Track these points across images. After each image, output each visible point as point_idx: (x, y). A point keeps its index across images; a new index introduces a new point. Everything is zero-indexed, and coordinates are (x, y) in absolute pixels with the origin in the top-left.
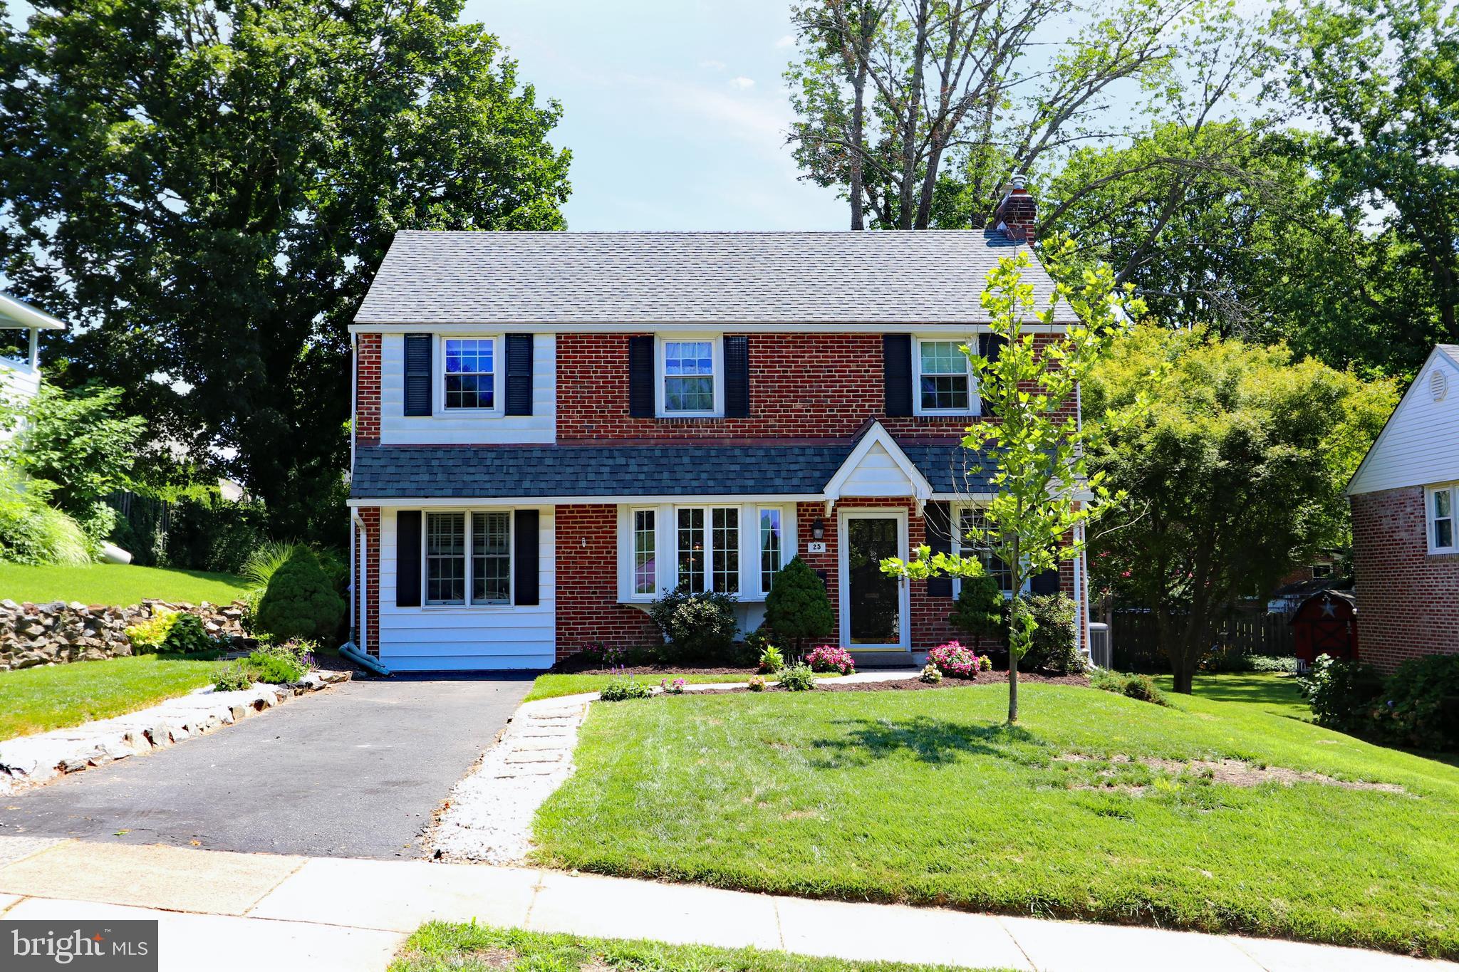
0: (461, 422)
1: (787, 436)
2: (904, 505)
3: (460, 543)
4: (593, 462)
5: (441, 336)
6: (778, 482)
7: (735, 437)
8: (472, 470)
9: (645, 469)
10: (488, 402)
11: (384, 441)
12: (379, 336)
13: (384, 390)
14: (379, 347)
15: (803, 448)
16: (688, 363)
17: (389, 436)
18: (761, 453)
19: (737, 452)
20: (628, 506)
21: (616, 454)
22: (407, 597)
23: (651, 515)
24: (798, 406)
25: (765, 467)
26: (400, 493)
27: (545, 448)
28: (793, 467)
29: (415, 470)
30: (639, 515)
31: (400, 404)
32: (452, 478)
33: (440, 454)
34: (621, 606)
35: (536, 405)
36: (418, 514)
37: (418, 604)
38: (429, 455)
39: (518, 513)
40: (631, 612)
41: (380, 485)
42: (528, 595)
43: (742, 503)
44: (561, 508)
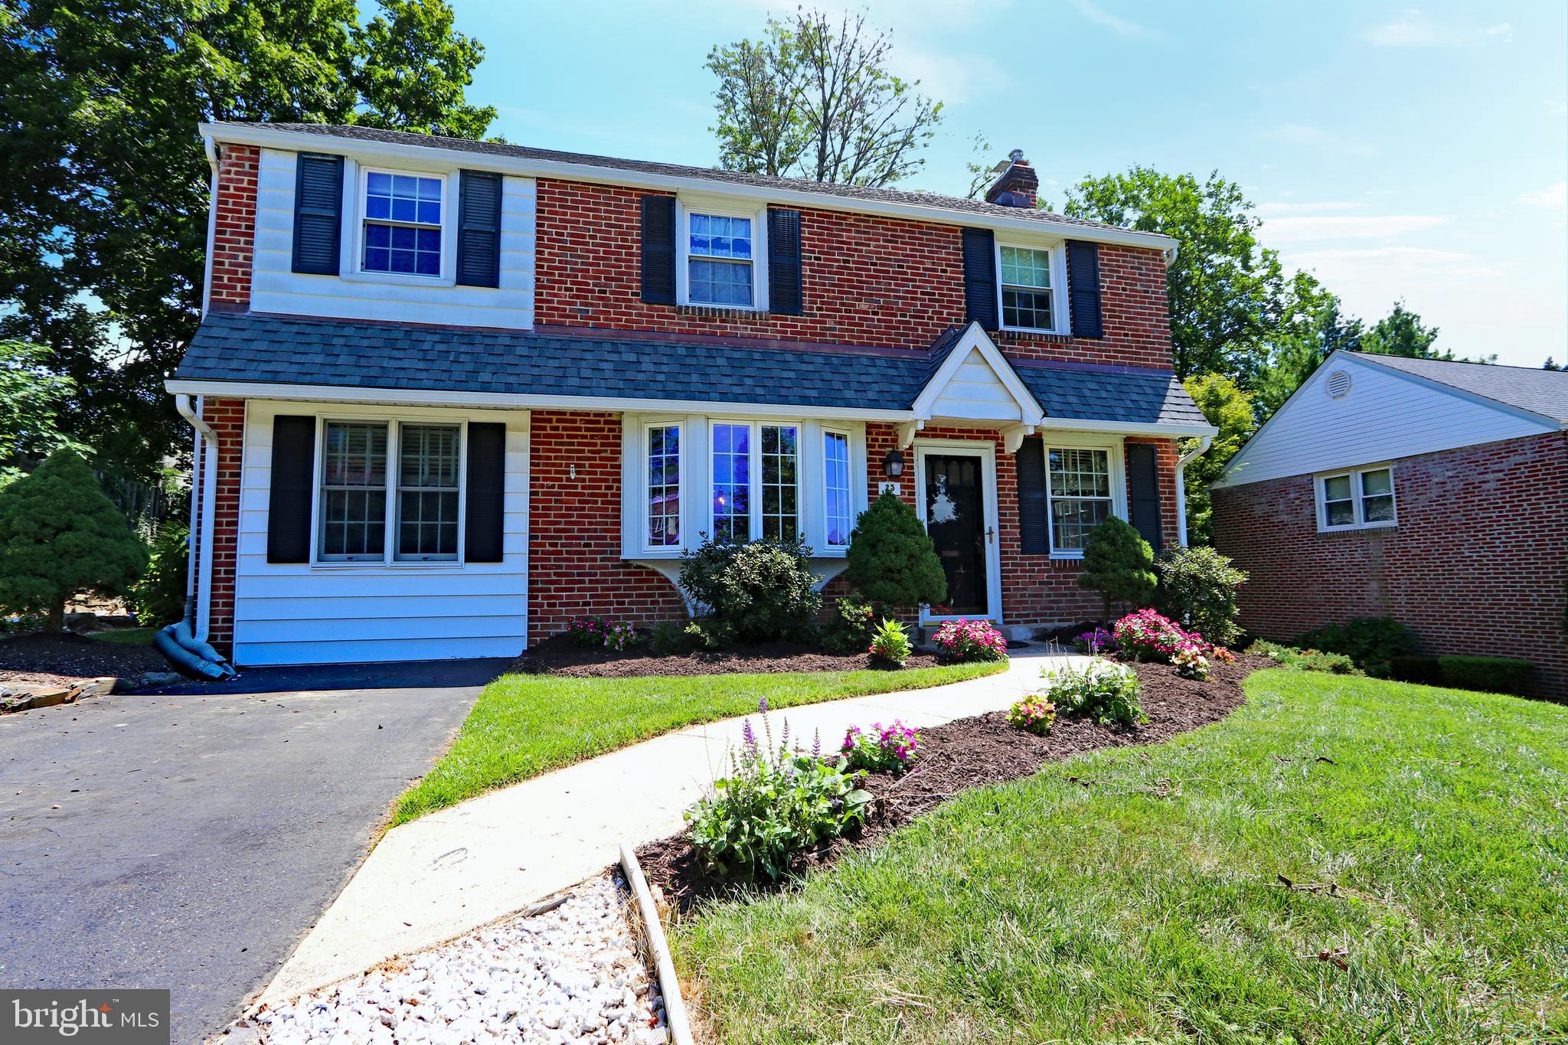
0: (387, 288)
1: (850, 343)
2: (991, 438)
3: (380, 469)
4: (588, 356)
5: (359, 165)
6: (849, 394)
7: (783, 339)
8: (396, 354)
9: (664, 368)
10: (431, 266)
11: (255, 307)
12: (255, 151)
13: (260, 232)
14: (256, 167)
15: (872, 359)
16: (718, 244)
17: (261, 302)
18: (820, 360)
19: (789, 357)
20: (639, 415)
21: (622, 348)
22: (286, 548)
23: (672, 433)
24: (863, 305)
25: (828, 376)
27: (516, 335)
28: (864, 378)
30: (655, 433)
31: (287, 255)
33: (348, 331)
34: (627, 564)
35: (505, 274)
36: (311, 420)
37: (305, 559)
38: (331, 331)
39: (472, 426)
40: (643, 574)
42: (486, 548)
43: (803, 421)
44: (539, 418)
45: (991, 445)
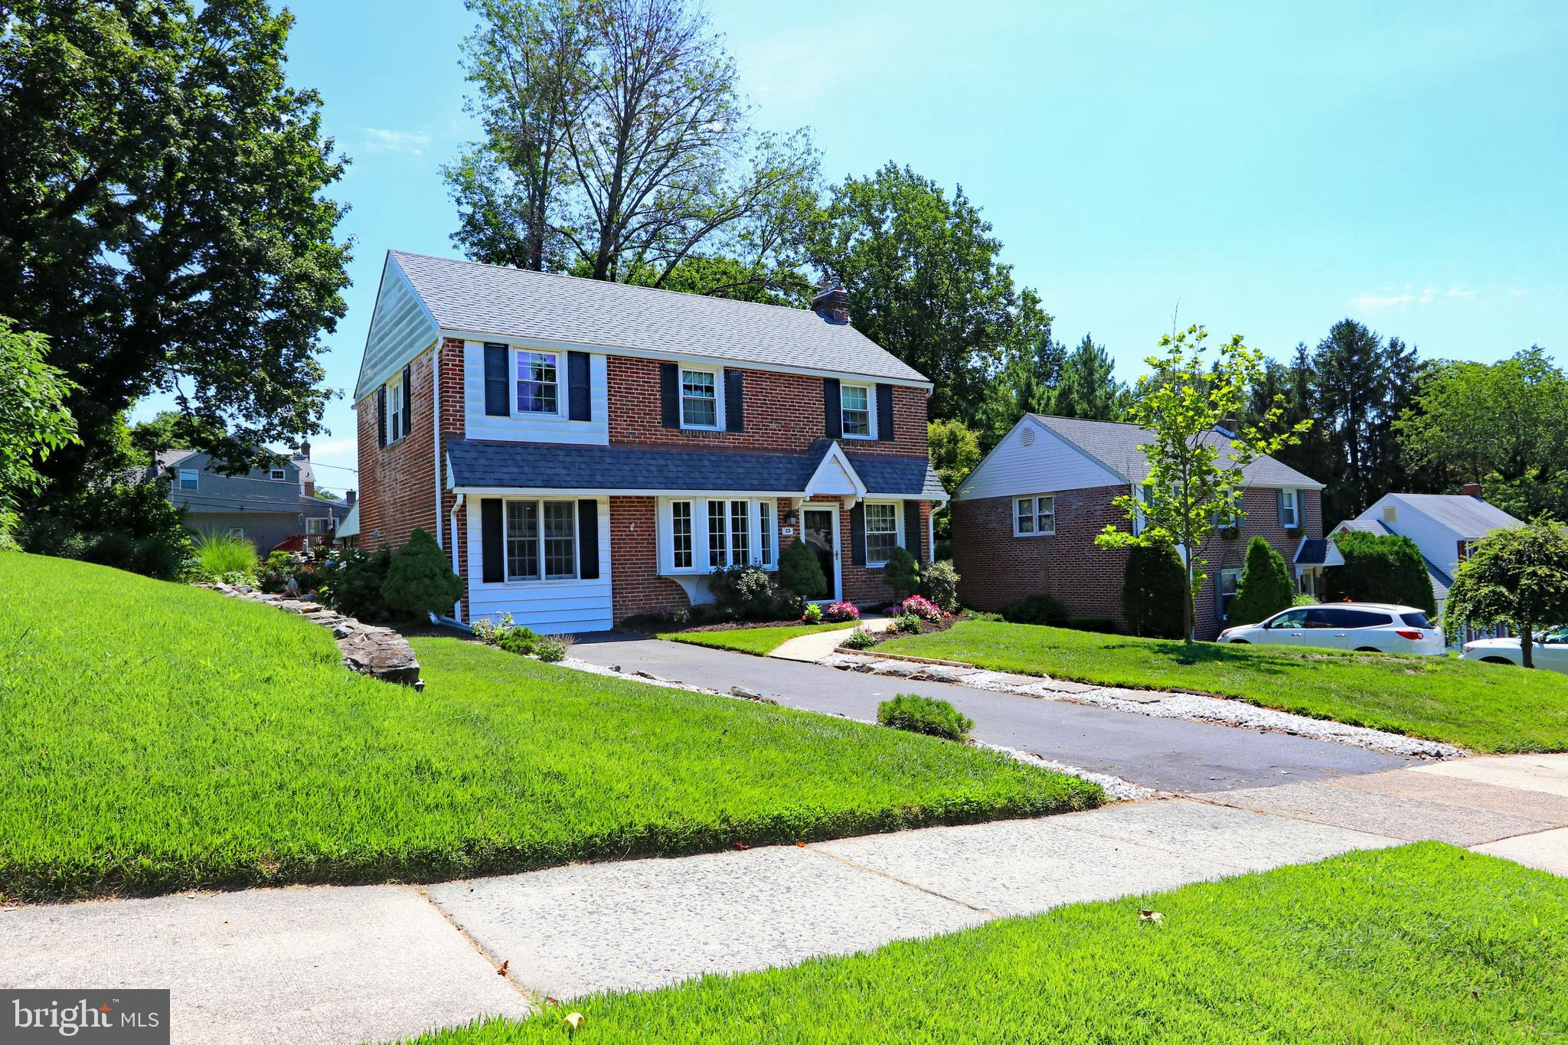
0: (533, 423)
1: (767, 448)
2: (837, 500)
3: (533, 527)
4: (641, 462)
5: (515, 347)
6: (773, 482)
7: (736, 448)
8: (549, 464)
9: (680, 469)
10: (551, 407)
11: (468, 436)
12: (462, 342)
13: (467, 391)
14: (462, 352)
15: (779, 457)
16: (697, 388)
17: (472, 432)
18: (754, 460)
19: (738, 458)
20: (669, 498)
21: (656, 456)
22: (492, 574)
23: (687, 505)
24: (773, 426)
25: (761, 471)
26: (498, 482)
27: (602, 449)
28: (778, 471)
29: (503, 463)
30: (677, 505)
31: (482, 404)
32: (537, 471)
33: (519, 450)
34: (660, 578)
35: (594, 412)
36: (499, 501)
37: (502, 580)
38: (510, 450)
39: (581, 502)
40: (668, 582)
41: (478, 475)
42: (591, 571)
43: (750, 498)
44: (613, 500)
45: (837, 504)
